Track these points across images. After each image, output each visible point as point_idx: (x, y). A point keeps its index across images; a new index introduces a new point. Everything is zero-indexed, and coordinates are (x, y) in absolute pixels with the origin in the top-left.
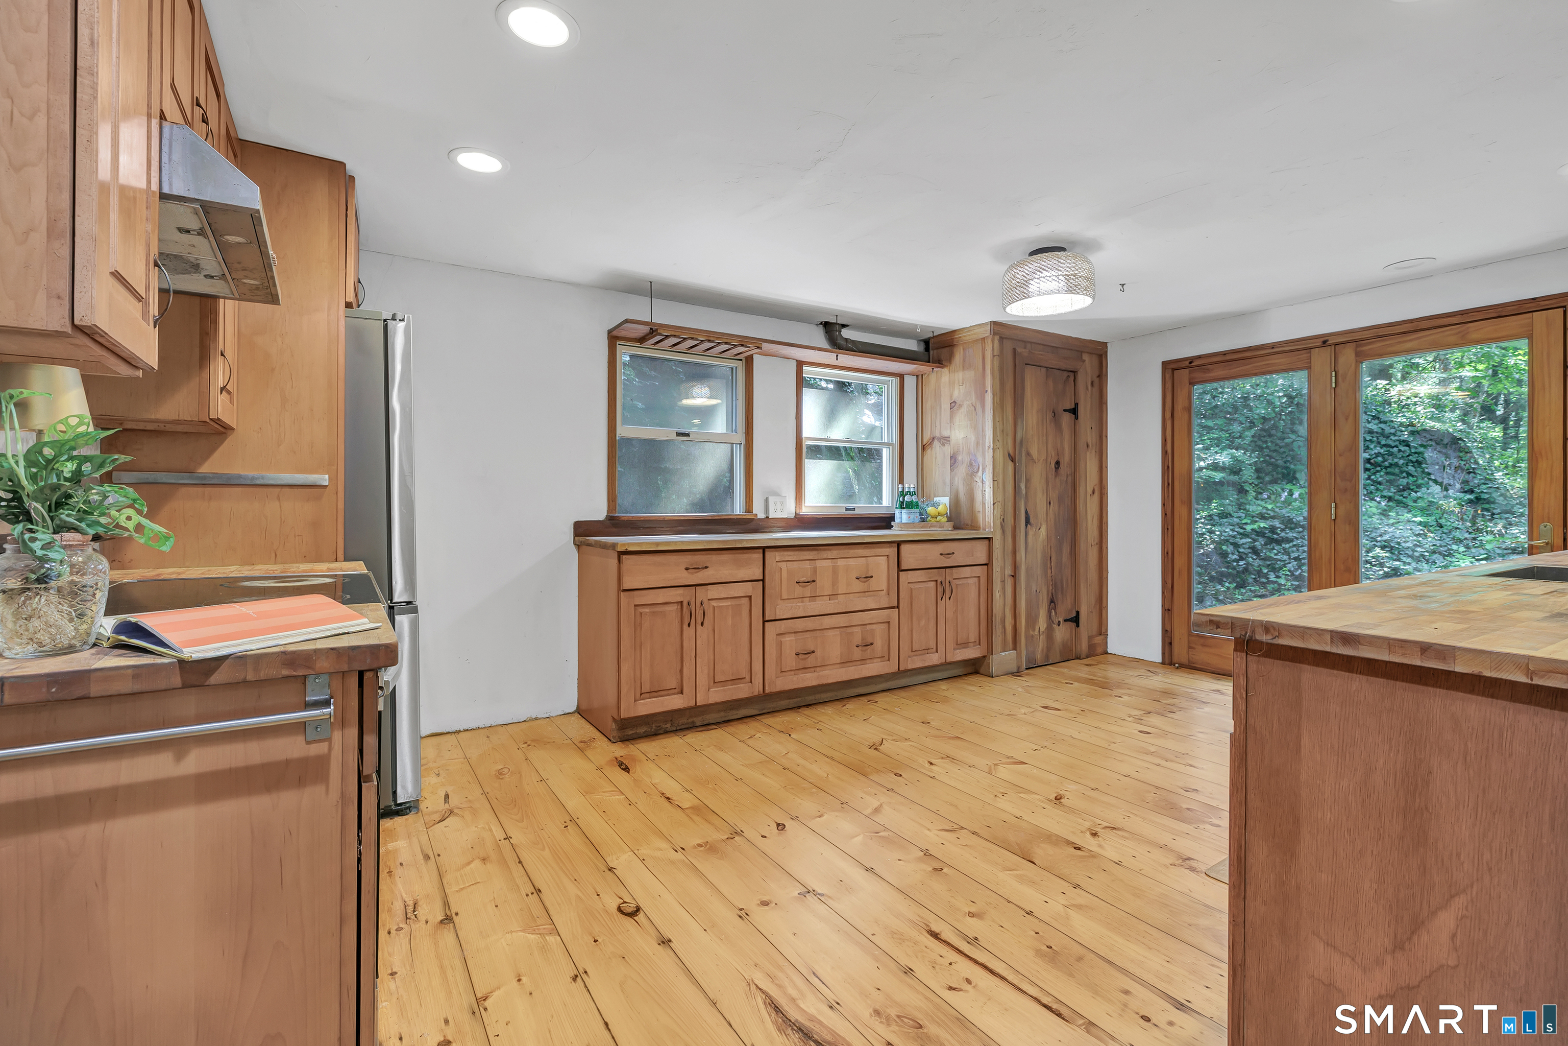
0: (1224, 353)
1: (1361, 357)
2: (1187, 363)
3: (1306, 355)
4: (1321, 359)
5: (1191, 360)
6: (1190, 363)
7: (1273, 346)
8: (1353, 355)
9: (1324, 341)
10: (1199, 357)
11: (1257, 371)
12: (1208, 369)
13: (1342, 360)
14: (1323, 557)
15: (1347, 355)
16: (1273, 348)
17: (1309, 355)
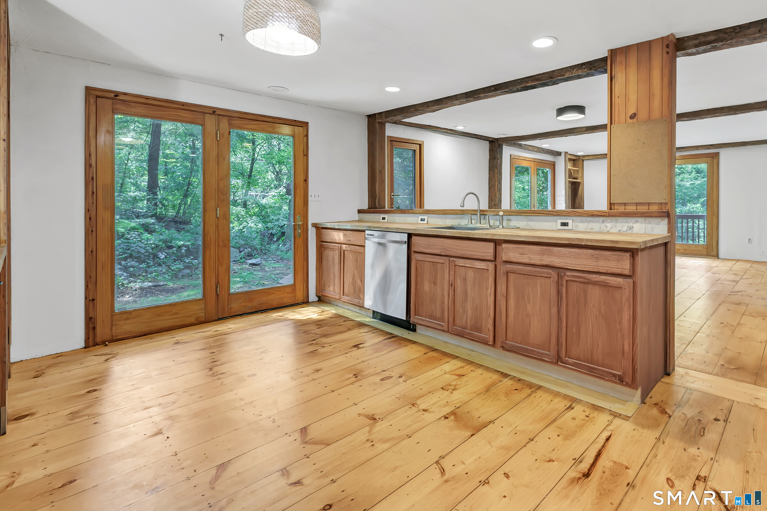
0: (147, 98)
1: (231, 126)
2: (112, 95)
3: (202, 116)
4: (210, 121)
5: (117, 94)
6: (116, 96)
7: (183, 104)
8: (228, 124)
9: (214, 111)
10: (125, 94)
11: (170, 118)
12: (131, 106)
13: (221, 125)
14: (212, 241)
15: (224, 123)
16: (183, 105)
17: (204, 116)
